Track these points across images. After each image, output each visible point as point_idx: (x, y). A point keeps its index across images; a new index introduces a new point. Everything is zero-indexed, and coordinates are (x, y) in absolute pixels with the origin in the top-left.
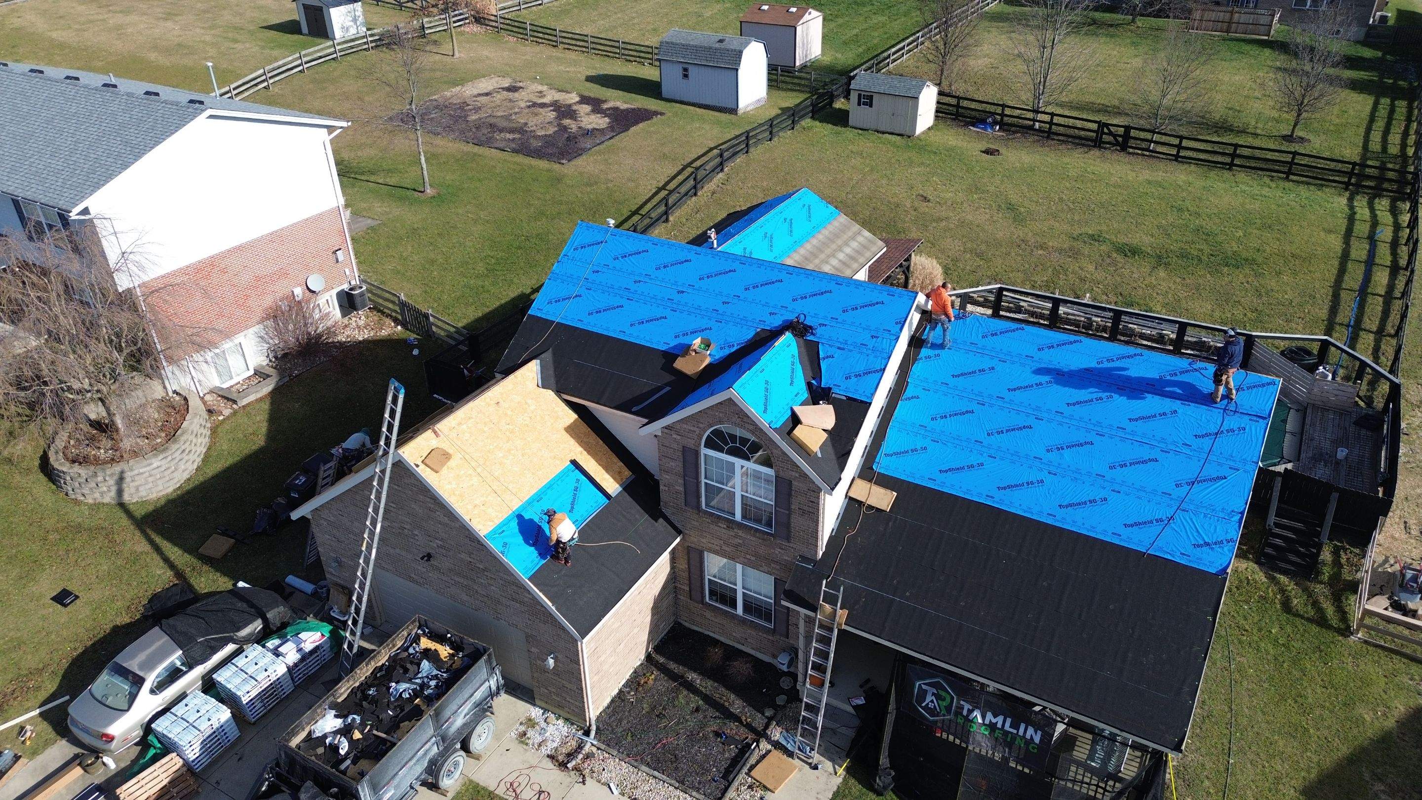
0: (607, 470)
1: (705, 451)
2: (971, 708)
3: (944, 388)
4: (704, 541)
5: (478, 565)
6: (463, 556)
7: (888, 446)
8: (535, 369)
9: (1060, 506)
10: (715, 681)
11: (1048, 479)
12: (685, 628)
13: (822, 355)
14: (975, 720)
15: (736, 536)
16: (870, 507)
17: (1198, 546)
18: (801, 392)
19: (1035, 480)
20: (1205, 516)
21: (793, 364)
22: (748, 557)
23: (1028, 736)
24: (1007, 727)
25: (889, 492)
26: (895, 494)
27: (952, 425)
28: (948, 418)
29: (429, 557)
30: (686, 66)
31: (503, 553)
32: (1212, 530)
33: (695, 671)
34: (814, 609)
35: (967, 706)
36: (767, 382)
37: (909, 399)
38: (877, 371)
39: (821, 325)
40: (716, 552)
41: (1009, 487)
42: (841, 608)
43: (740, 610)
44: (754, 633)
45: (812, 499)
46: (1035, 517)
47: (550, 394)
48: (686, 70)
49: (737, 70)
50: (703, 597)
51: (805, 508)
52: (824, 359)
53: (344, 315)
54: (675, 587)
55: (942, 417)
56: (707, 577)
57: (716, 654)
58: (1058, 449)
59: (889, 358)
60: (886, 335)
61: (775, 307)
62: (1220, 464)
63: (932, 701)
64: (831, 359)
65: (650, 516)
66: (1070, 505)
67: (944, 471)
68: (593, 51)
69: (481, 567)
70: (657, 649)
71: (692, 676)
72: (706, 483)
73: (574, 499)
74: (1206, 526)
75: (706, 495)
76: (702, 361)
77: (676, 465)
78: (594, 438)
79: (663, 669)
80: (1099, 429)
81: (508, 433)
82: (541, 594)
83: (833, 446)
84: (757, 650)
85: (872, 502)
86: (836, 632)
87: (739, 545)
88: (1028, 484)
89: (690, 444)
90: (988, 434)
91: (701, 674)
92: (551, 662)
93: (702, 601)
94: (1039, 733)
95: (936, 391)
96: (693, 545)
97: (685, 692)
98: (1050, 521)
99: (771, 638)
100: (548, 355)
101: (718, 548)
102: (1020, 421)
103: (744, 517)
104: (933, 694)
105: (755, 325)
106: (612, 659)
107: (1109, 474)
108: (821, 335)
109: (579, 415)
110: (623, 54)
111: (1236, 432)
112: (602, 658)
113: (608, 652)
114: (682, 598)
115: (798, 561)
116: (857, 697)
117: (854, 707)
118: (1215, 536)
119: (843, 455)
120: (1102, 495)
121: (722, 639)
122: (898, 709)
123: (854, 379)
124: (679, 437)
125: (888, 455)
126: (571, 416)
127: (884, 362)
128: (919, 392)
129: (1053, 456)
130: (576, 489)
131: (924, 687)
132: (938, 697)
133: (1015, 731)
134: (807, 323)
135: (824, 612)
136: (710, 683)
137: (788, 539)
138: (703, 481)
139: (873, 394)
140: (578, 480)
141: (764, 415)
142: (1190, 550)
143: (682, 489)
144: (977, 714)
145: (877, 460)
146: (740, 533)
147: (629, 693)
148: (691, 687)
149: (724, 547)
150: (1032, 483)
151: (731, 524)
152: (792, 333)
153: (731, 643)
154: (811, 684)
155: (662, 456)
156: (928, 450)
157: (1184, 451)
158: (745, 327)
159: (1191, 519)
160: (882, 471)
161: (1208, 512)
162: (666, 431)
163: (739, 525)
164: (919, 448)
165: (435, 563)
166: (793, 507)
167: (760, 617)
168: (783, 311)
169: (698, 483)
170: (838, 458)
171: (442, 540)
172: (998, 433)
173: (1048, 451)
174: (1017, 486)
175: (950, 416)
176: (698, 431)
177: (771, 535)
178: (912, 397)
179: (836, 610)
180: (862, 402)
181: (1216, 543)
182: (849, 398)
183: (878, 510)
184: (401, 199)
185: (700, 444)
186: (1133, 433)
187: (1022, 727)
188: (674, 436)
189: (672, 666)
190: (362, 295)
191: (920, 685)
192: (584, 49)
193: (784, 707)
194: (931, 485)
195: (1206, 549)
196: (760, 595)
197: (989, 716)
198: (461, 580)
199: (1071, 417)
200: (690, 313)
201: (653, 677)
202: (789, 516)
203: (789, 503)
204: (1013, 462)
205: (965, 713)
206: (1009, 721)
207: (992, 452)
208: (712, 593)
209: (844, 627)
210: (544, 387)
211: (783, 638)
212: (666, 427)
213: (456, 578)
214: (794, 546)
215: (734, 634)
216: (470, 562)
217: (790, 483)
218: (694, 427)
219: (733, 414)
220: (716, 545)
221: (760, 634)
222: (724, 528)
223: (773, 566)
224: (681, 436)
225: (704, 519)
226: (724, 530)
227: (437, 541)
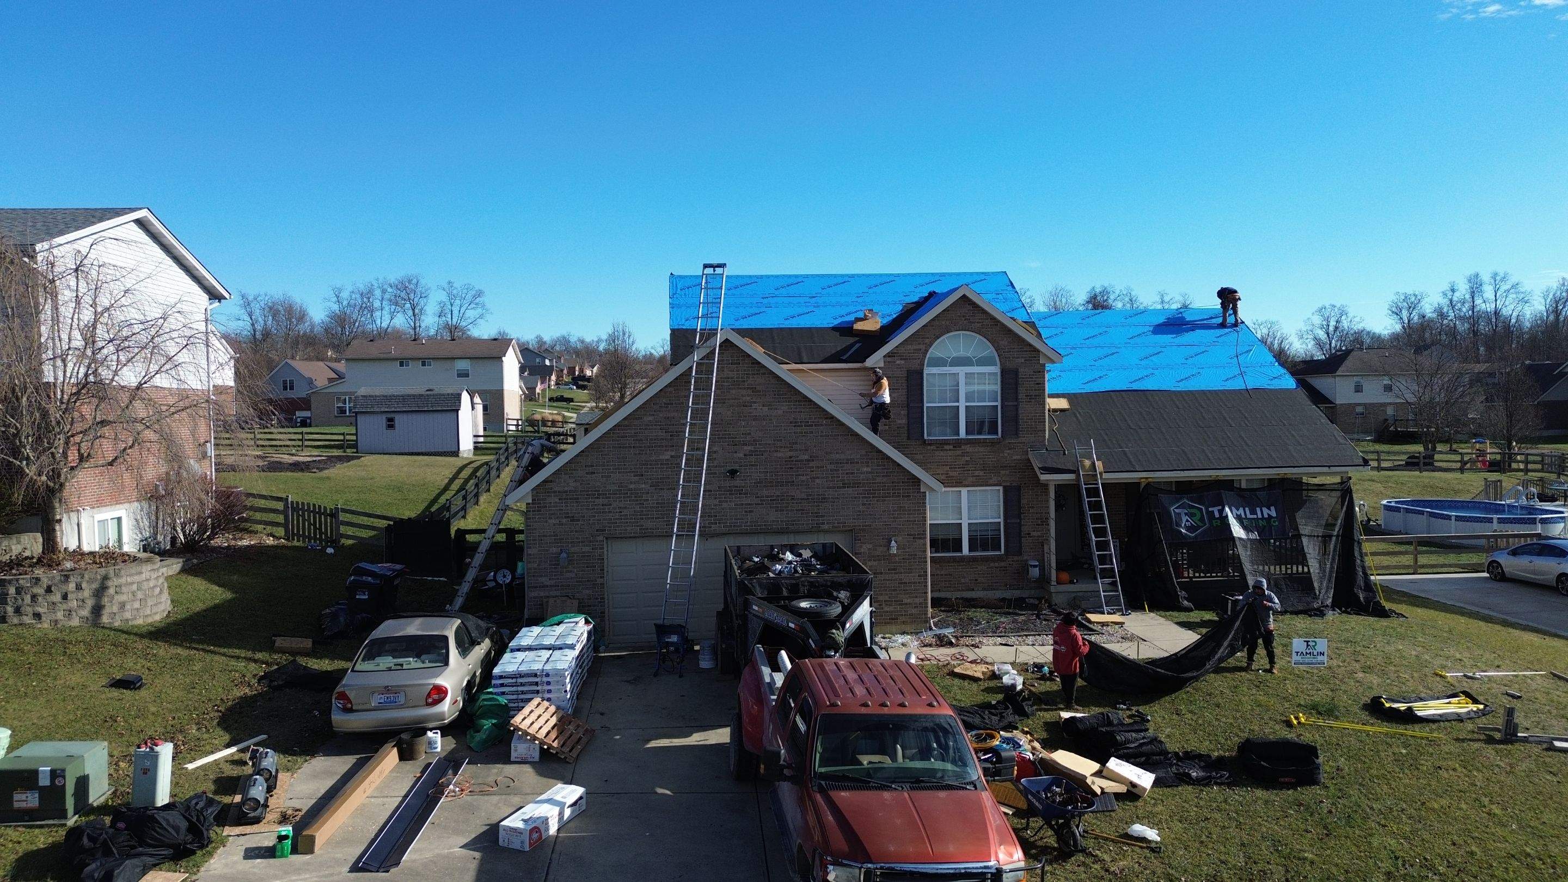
1: (928, 371)
2: (1220, 508)
6: (781, 452)
9: (1177, 381)
11: (1156, 372)
15: (962, 455)
16: (1055, 410)
19: (1149, 374)
20: (1260, 367)
22: (977, 473)
23: (1266, 516)
24: (1249, 516)
26: (1065, 399)
29: (733, 473)
30: (390, 416)
34: (1073, 471)
35: (1215, 510)
41: (1138, 380)
42: (1097, 460)
43: (966, 550)
45: (1039, 381)
46: (1170, 389)
49: (457, 411)
50: (925, 551)
51: (1033, 393)
56: (928, 524)
58: (1145, 358)
61: (904, 292)
63: (1187, 520)
66: (1182, 380)
67: (1085, 384)
72: (929, 407)
74: (1265, 371)
75: (929, 421)
76: (877, 322)
80: (1159, 345)
84: (988, 588)
87: (967, 463)
88: (1146, 376)
89: (914, 365)
90: (1095, 361)
94: (1273, 508)
98: (1179, 389)
99: (1003, 564)
102: (1108, 351)
103: (967, 433)
104: (1186, 514)
105: (898, 303)
107: (1188, 362)
115: (1031, 452)
118: (1275, 374)
120: (1196, 371)
124: (903, 362)
129: (1146, 362)
131: (1176, 510)
132: (1191, 515)
133: (1255, 516)
135: (1085, 467)
137: (1016, 434)
138: (926, 405)
142: (1269, 382)
143: (904, 421)
144: (1227, 509)
146: (968, 448)
149: (951, 474)
150: (1148, 376)
151: (958, 443)
153: (959, 595)
158: (891, 305)
161: (1259, 365)
162: (889, 359)
163: (964, 442)
166: (1020, 396)
167: (988, 547)
169: (921, 409)
171: (753, 443)
172: (1100, 359)
173: (1141, 360)
174: (1142, 378)
176: (923, 347)
177: (998, 438)
179: (1094, 463)
183: (1062, 410)
185: (924, 364)
187: (1258, 510)
188: (898, 362)
191: (1173, 510)
194: (1083, 392)
196: (988, 517)
197: (1235, 511)
200: (833, 306)
202: (1017, 407)
203: (1016, 393)
204: (1124, 369)
205: (1217, 515)
206: (1247, 509)
207: (1108, 368)
208: (934, 540)
211: (1016, 558)
212: (888, 355)
213: (765, 492)
214: (1023, 440)
215: (963, 580)
216: (790, 457)
217: (1016, 372)
218: (919, 344)
219: (960, 316)
220: (942, 474)
221: (992, 565)
222: (950, 450)
223: (1003, 472)
224: (905, 359)
225: (929, 447)
226: (950, 453)
227: (745, 448)
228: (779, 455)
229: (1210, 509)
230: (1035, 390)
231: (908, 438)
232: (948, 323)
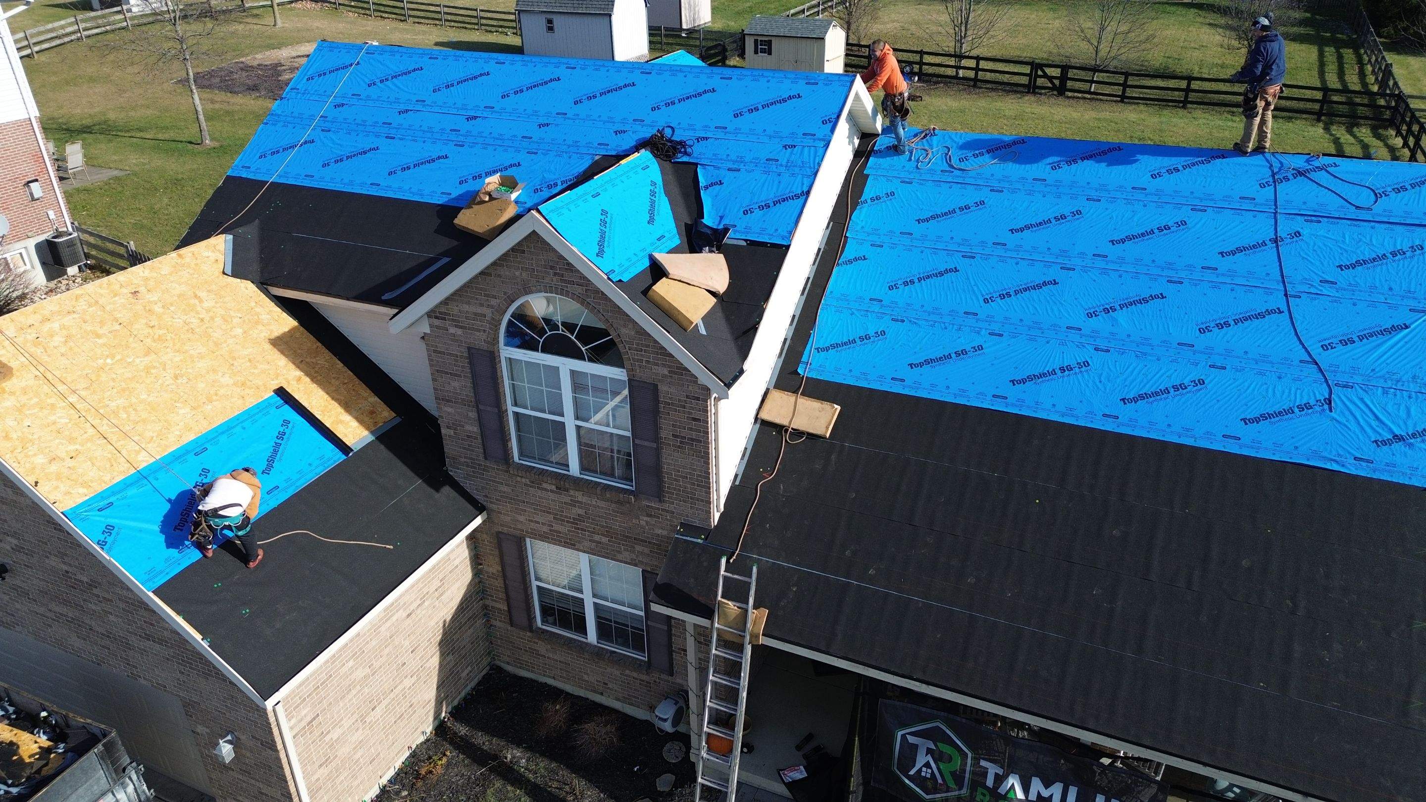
0: (347, 406)
1: (508, 352)
2: (1000, 772)
3: (906, 240)
4: (522, 518)
5: (79, 577)
6: (53, 562)
7: (820, 336)
8: (222, 247)
9: (1123, 400)
10: (552, 757)
11: (1097, 360)
12: (508, 674)
13: (702, 182)
14: (1011, 795)
15: (574, 503)
16: (798, 433)
17: (1384, 443)
18: (667, 235)
19: (1073, 363)
20: (1385, 392)
21: (653, 193)
22: (597, 538)
25: (826, 406)
26: (838, 408)
27: (923, 293)
28: (917, 284)
29: (4, 571)
30: (550, 16)
31: (102, 544)
32: (1403, 413)
33: (519, 745)
34: (707, 612)
35: (993, 770)
36: (604, 212)
37: (850, 262)
38: (797, 196)
39: (698, 139)
40: (544, 537)
41: (1030, 378)
42: (756, 607)
43: (592, 635)
44: (618, 673)
46: (1082, 423)
47: (248, 288)
48: (550, 21)
49: (610, 16)
50: (531, 618)
51: (685, 433)
52: (706, 188)
53: (50, 277)
54: (485, 607)
55: (906, 284)
56: (535, 583)
57: (557, 712)
58: (1106, 311)
59: (816, 174)
60: (808, 141)
61: (624, 121)
62: (1390, 306)
63: (927, 765)
64: (717, 187)
65: (424, 481)
66: (1142, 397)
67: (916, 365)
68: (447, 23)
69: (85, 579)
70: (456, 713)
71: (513, 754)
72: (516, 414)
73: (275, 452)
74: (1390, 408)
75: (519, 439)
76: (502, 211)
77: (461, 386)
78: (325, 358)
79: (464, 746)
80: (1171, 273)
81: (148, 341)
82: (180, 620)
83: (728, 319)
84: (624, 700)
85: (800, 423)
86: (748, 649)
87: (580, 519)
88: (1062, 370)
89: (479, 340)
90: (986, 301)
91: (529, 749)
92: (226, 750)
93: (530, 625)
95: (893, 246)
96: (505, 530)
97: (498, 784)
98: (1109, 426)
99: (644, 677)
100: (251, 231)
101: (545, 529)
102: (1036, 275)
103: (583, 468)
104: (929, 751)
105: (592, 151)
106: (358, 736)
107: (1201, 342)
108: (698, 152)
109: (301, 323)
110: (482, 25)
111: (1408, 254)
112: (334, 735)
113: (346, 723)
114: (497, 623)
115: (678, 532)
116: (792, 767)
117: (788, 785)
118: (1410, 423)
119: (745, 333)
120: (1195, 375)
121: (568, 688)
122: (866, 783)
123: (758, 213)
124: (459, 332)
125: (823, 350)
126: (287, 323)
127: (807, 182)
128: (866, 250)
129: (1100, 323)
130: (281, 436)
131: (911, 739)
132: (938, 757)
134: (676, 138)
135: (725, 614)
136: (543, 764)
137: (659, 495)
138: (511, 409)
139: (791, 233)
140: (286, 423)
141: (598, 261)
142: (1369, 451)
143: (474, 429)
144: (1013, 781)
145: (804, 358)
146: (580, 496)
147: (398, 793)
148: (509, 774)
149: (556, 527)
150: (1069, 368)
151: (564, 482)
152: (652, 152)
153: (582, 693)
154: (710, 750)
155: (438, 372)
156: (888, 336)
157: (1325, 292)
158: (574, 155)
159: (1362, 400)
160: (813, 375)
161: (1389, 384)
163: (576, 481)
164: (871, 333)
165: (18, 583)
166: (663, 434)
167: (625, 644)
168: (637, 127)
169: (501, 414)
170: (736, 339)
171: (15, 535)
172: (1002, 297)
173: (1090, 315)
174: (1044, 375)
175: (920, 280)
176: (488, 312)
177: (631, 492)
178: (856, 259)
179: (746, 611)
180: (774, 245)
181: (1414, 436)
182: (752, 243)
183: (812, 436)
184: (166, 151)
185: (496, 340)
186: (1232, 273)
188: (452, 330)
189: (481, 739)
190: (71, 244)
191: (903, 736)
192: (437, 22)
193: (670, 794)
194: (897, 388)
195: (1397, 446)
196: (623, 605)
197: (1037, 786)
198: (64, 610)
199: (1122, 260)
200: (485, 146)
201: (445, 760)
202: (658, 452)
203: (657, 428)
204: (1032, 339)
205: (990, 782)
207: (996, 328)
208: (547, 611)
209: (762, 640)
210: (235, 274)
211: (664, 676)
212: (431, 314)
213: (57, 609)
214: (672, 508)
215: (586, 678)
216: (67, 572)
217: (655, 389)
218: (482, 305)
219: (545, 267)
220: (543, 524)
221: (627, 672)
222: (552, 491)
223: (638, 548)
224: (461, 327)
225: (519, 479)
226: (552, 496)
227: (9, 539)
228: (54, 564)
229: (983, 763)
230: (691, 429)
231: (486, 458)
232: (524, 274)
